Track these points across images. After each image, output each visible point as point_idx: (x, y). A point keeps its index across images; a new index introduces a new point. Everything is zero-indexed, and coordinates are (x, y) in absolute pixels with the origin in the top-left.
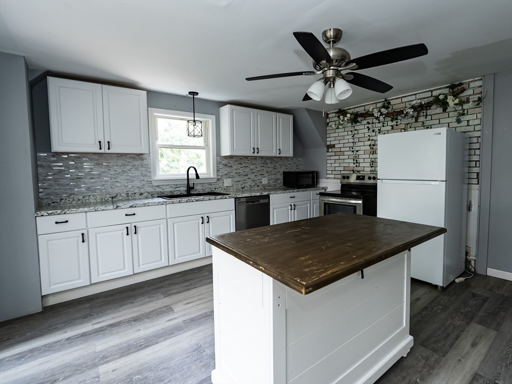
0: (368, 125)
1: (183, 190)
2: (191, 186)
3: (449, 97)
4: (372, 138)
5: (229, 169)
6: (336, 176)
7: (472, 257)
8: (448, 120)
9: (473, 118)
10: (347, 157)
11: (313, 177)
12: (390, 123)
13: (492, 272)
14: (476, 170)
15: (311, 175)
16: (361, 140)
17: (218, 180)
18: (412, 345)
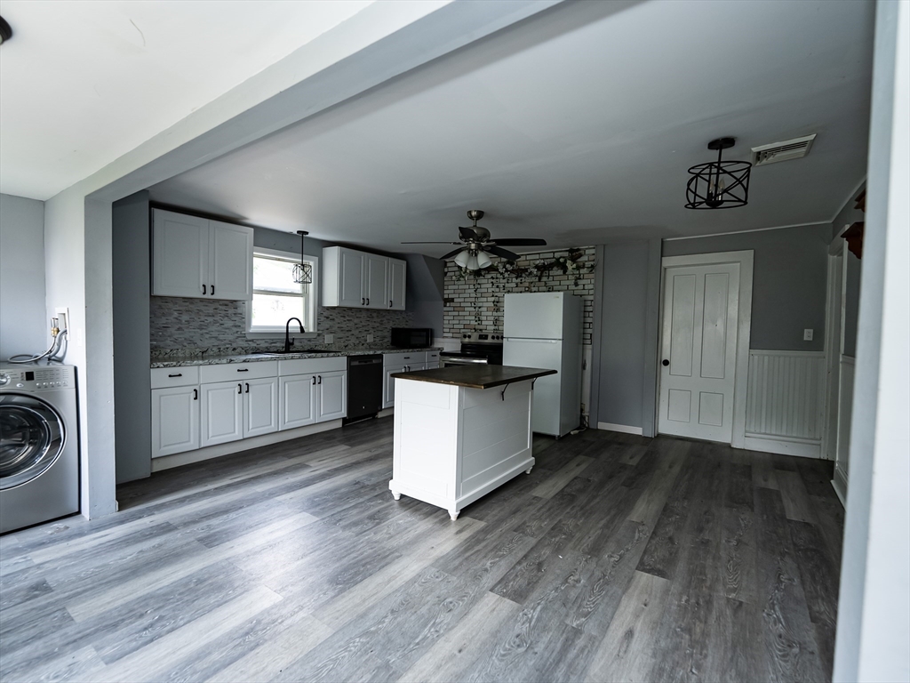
0: (492, 280)
1: (280, 345)
2: (291, 341)
3: (568, 261)
4: (496, 294)
5: (331, 323)
6: (455, 335)
7: (586, 414)
8: (568, 282)
9: (588, 283)
10: (468, 313)
11: (427, 337)
12: (514, 280)
13: (602, 426)
14: (589, 331)
15: (425, 333)
16: (483, 295)
17: (319, 335)
18: (534, 464)
